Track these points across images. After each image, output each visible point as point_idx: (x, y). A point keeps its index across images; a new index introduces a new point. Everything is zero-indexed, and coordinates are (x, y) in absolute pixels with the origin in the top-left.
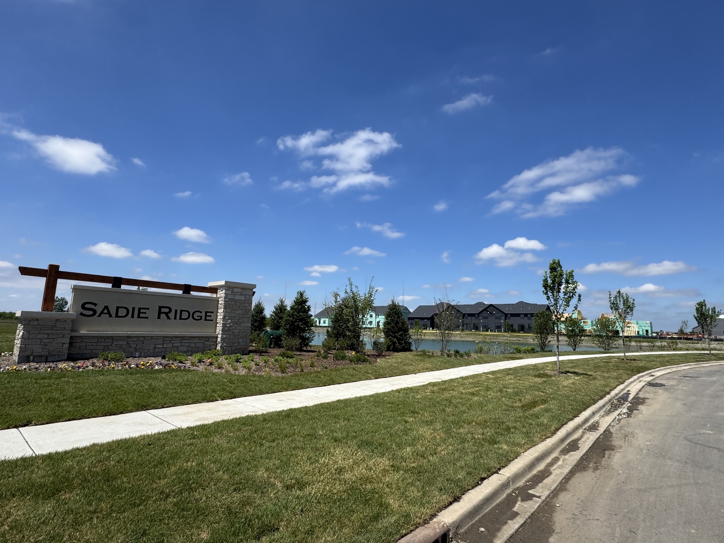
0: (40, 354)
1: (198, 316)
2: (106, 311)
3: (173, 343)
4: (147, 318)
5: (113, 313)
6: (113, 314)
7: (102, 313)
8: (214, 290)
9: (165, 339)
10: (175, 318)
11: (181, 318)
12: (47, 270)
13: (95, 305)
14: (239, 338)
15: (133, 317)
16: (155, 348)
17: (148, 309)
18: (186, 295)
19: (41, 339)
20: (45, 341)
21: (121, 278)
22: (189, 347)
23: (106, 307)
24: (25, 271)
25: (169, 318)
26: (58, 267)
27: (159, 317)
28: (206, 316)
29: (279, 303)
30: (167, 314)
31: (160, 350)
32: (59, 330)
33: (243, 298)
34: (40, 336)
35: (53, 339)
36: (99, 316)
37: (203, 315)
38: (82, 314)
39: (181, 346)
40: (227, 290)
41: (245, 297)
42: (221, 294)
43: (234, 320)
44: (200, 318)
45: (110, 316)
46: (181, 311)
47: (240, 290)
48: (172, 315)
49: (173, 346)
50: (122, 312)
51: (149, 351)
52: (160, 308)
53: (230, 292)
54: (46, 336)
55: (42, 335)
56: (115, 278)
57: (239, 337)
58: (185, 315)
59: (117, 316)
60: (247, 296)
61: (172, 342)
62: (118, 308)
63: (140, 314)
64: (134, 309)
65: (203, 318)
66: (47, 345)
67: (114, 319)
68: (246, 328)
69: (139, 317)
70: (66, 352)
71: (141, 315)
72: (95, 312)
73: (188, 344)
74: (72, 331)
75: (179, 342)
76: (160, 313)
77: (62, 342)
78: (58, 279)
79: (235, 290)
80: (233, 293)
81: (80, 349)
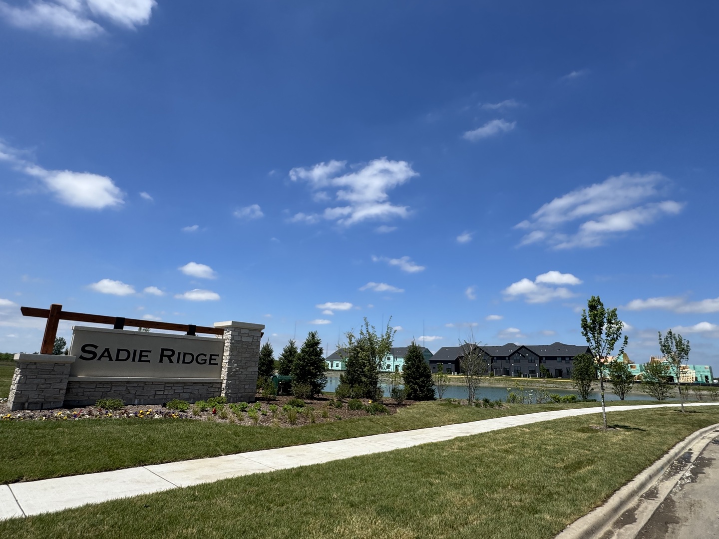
0: (35, 401)
1: (202, 360)
2: (106, 354)
3: (175, 390)
4: (149, 361)
5: (114, 355)
6: (114, 358)
7: (102, 356)
8: (219, 331)
9: (167, 385)
10: (178, 362)
11: (184, 362)
12: (49, 310)
13: (96, 347)
14: (245, 385)
15: (134, 360)
16: (156, 394)
17: (150, 352)
18: (191, 337)
19: (38, 385)
20: (42, 386)
21: (124, 318)
22: (191, 393)
23: (107, 350)
24: (27, 312)
25: (171, 361)
26: (60, 307)
27: (161, 361)
28: (211, 359)
29: (288, 345)
30: (169, 357)
31: (160, 397)
32: (57, 374)
33: (250, 340)
34: (36, 381)
35: (50, 384)
36: (99, 359)
37: (208, 358)
38: (81, 357)
39: (183, 392)
40: (234, 331)
41: (253, 339)
42: (228, 335)
43: (240, 364)
44: (204, 361)
45: (111, 359)
46: (185, 354)
47: (247, 331)
48: (174, 359)
49: (174, 392)
50: (123, 355)
51: (149, 398)
52: (163, 350)
53: (237, 334)
54: (43, 381)
55: (39, 380)
56: (118, 318)
57: (246, 383)
58: (188, 358)
59: (117, 359)
60: (255, 338)
61: (173, 388)
62: (119, 351)
63: (141, 357)
64: (135, 351)
65: (208, 362)
66: (43, 391)
67: (114, 362)
68: (253, 373)
69: (140, 360)
70: (63, 398)
71: (143, 358)
72: (95, 354)
73: (190, 391)
74: (70, 376)
75: (181, 388)
76: (162, 356)
77: (59, 387)
78: (60, 320)
79: (242, 331)
80: (241, 335)
81: (77, 395)
